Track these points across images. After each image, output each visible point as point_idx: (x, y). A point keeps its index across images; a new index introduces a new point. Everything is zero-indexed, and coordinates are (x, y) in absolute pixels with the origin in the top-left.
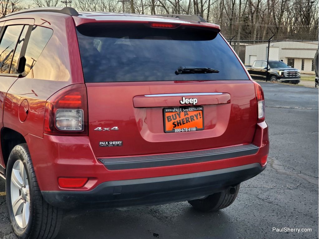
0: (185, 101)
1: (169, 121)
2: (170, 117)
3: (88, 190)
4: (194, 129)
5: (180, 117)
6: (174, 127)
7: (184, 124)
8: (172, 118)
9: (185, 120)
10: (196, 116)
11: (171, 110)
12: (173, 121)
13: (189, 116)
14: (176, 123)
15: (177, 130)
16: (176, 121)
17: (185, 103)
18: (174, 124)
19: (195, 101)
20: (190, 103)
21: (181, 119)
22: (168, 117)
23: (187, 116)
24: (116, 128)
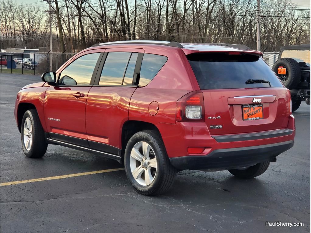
0: (255, 101)
1: (245, 113)
2: (246, 110)
3: (206, 155)
4: (258, 118)
5: (251, 111)
6: (248, 117)
7: (253, 115)
8: (247, 111)
9: (253, 112)
10: (259, 110)
11: (246, 106)
12: (247, 113)
13: (255, 110)
14: (249, 115)
15: (250, 119)
16: (249, 113)
17: (255, 102)
18: (248, 115)
19: (260, 101)
20: (257, 102)
21: (251, 112)
22: (245, 111)
23: (254, 110)
24: (219, 117)
